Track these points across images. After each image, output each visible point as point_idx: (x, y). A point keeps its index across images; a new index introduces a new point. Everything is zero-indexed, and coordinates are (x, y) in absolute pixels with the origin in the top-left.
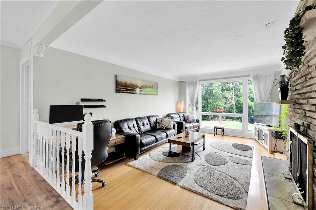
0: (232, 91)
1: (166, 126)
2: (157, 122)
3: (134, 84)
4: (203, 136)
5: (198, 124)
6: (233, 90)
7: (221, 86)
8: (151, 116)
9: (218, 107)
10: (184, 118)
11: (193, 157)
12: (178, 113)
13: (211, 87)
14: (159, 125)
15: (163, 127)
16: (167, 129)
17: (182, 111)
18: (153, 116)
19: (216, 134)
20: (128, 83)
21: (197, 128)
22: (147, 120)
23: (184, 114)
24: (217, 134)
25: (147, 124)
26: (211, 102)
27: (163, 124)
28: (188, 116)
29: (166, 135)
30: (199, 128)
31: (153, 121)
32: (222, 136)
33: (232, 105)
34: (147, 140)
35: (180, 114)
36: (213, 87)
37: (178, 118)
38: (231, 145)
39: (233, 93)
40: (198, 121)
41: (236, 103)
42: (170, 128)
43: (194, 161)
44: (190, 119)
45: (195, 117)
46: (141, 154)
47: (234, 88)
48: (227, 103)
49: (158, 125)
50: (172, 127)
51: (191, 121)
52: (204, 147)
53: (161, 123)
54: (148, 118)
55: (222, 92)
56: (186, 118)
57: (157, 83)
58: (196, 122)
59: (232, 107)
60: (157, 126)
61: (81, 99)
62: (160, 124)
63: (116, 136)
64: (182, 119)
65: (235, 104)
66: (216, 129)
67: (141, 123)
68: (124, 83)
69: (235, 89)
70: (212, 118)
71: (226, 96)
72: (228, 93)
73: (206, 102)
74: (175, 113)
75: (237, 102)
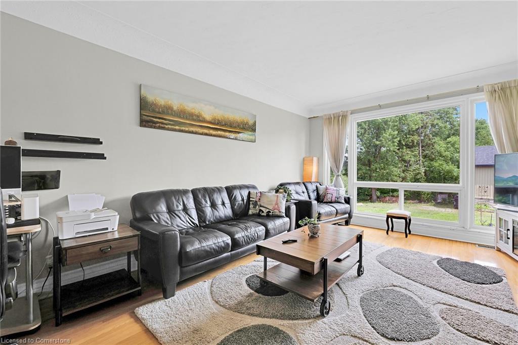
0: (417, 148)
1: (268, 210)
2: (251, 199)
3: (193, 111)
4: (359, 239)
5: (348, 206)
6: (420, 145)
7: (396, 138)
8: (235, 187)
9: (390, 178)
10: (318, 194)
11: (324, 301)
12: (304, 183)
13: (377, 140)
14: (254, 207)
15: (263, 212)
16: (271, 216)
17: (313, 180)
18: (241, 187)
19: (390, 229)
20: (175, 108)
21: (347, 215)
22: (225, 195)
23: (318, 185)
24: (392, 230)
25: (223, 204)
26: (376, 169)
27: (262, 205)
28: (327, 189)
29: (264, 231)
30: (350, 217)
31: (239, 198)
32: (406, 237)
33: (419, 173)
34: (204, 244)
35: (309, 185)
36: (381, 141)
37: (303, 192)
38: (435, 262)
39: (421, 152)
40: (348, 201)
41: (425, 170)
42: (277, 213)
43: (328, 313)
44: (329, 196)
45: (340, 191)
46: (182, 283)
47: (422, 142)
48: (408, 170)
49: (251, 206)
50: (284, 211)
51: (333, 200)
52: (360, 267)
53: (259, 203)
54: (230, 190)
55: (398, 149)
56: (321, 192)
57: (255, 116)
58: (343, 201)
59: (418, 177)
60: (249, 209)
61: (26, 133)
62: (255, 204)
63: (119, 233)
64: (313, 196)
65: (425, 172)
66: (390, 219)
67: (206, 202)
68: (164, 106)
69: (424, 144)
70: (378, 197)
71: (407, 158)
72: (410, 153)
73: (368, 168)
74: (298, 183)
75: (427, 169)
